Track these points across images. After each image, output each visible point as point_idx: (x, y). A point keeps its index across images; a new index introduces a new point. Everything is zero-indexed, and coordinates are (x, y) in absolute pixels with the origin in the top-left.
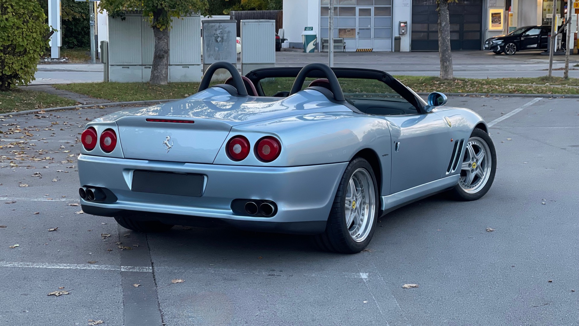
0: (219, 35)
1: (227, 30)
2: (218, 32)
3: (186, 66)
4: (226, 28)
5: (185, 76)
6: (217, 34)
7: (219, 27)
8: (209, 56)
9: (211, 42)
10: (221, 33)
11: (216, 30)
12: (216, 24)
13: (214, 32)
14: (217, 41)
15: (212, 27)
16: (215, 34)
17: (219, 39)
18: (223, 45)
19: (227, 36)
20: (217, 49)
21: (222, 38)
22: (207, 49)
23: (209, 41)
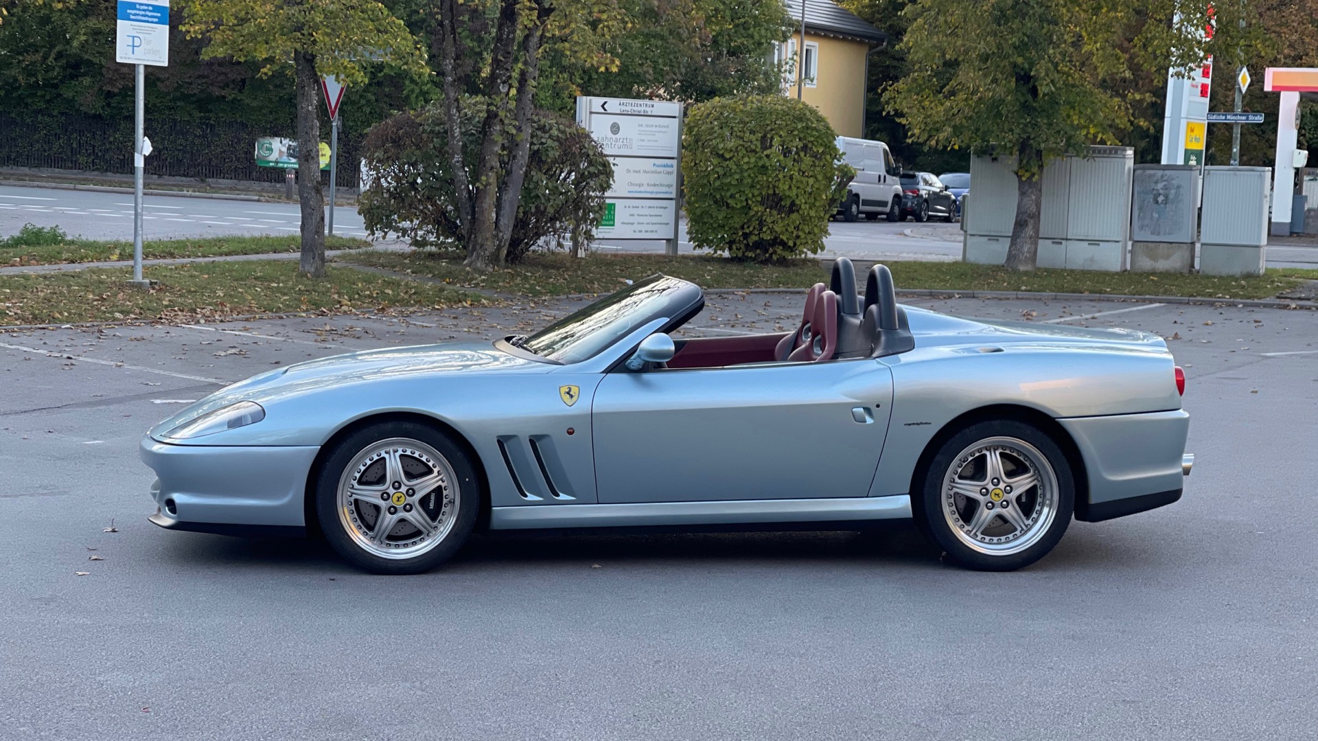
0: (1161, 191)
1: (1175, 182)
2: (1160, 186)
3: (1094, 242)
4: (1174, 179)
5: (1092, 260)
6: (1157, 190)
7: (1162, 176)
8: (1142, 227)
9: (1146, 203)
10: (1165, 188)
11: (1156, 183)
12: (1156, 171)
13: (1153, 186)
14: (1157, 202)
15: (1150, 176)
16: (1153, 189)
17: (1161, 199)
18: (1168, 209)
19: (1176, 194)
20: (1156, 215)
21: (1166, 197)
22: (1139, 216)
23: (1144, 201)
